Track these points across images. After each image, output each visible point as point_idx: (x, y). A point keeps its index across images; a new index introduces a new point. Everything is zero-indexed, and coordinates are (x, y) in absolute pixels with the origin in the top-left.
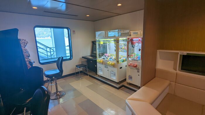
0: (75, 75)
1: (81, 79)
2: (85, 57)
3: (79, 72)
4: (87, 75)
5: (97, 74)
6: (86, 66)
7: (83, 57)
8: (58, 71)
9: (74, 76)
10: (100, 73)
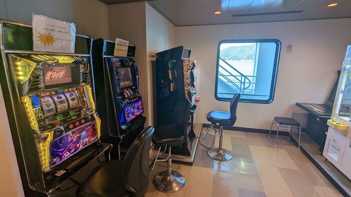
0: (268, 134)
1: (277, 147)
2: (304, 105)
3: (276, 131)
4: (297, 145)
5: (321, 155)
6: (298, 125)
7: (297, 104)
8: (227, 116)
9: (267, 137)
10: (330, 154)
